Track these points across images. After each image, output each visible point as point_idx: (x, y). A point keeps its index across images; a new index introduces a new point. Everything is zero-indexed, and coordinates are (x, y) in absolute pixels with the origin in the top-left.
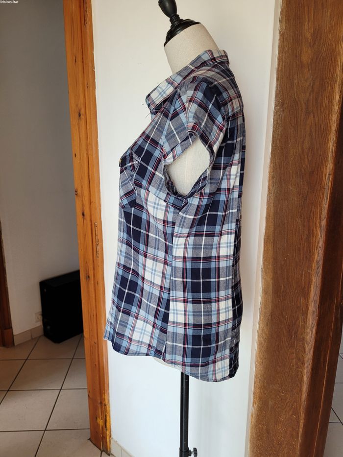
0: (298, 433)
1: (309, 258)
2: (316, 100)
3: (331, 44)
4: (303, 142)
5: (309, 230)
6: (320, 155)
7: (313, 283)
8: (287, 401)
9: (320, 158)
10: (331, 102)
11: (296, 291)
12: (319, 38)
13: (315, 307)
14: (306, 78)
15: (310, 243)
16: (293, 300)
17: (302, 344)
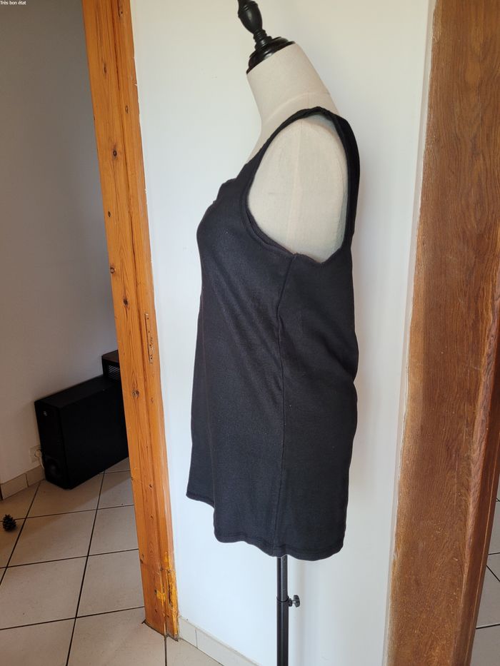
0: (462, 581)
1: (476, 350)
2: (487, 135)
4: (468, 194)
5: (477, 311)
7: (482, 384)
8: (445, 541)
9: (492, 216)
11: (458, 396)
12: (491, 51)
13: (485, 414)
14: (472, 105)
15: (478, 330)
16: (453, 408)
17: (467, 465)
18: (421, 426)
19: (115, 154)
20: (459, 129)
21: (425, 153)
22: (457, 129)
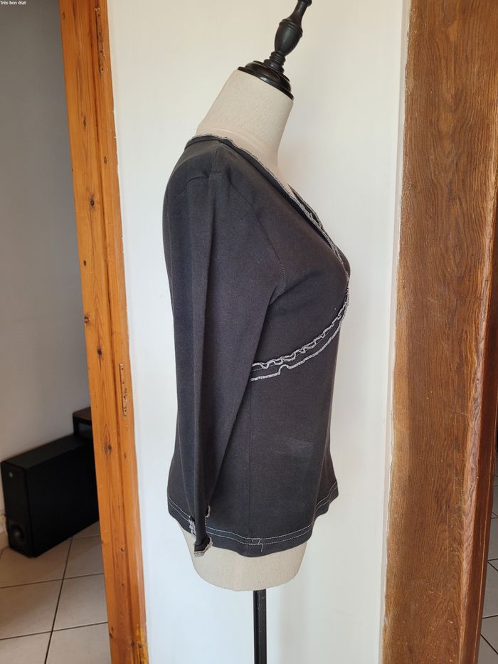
0: (457, 646)
1: (463, 394)
2: (463, 181)
3: (481, 108)
4: (446, 238)
5: (461, 356)
6: (473, 255)
7: (470, 430)
8: (439, 602)
9: (472, 259)
10: (485, 184)
11: (446, 443)
12: (463, 101)
13: (474, 462)
14: (446, 152)
15: (463, 373)
16: (441, 456)
17: (458, 516)
18: (409, 477)
19: (92, 203)
20: (435, 175)
21: (402, 198)
22: (433, 176)
